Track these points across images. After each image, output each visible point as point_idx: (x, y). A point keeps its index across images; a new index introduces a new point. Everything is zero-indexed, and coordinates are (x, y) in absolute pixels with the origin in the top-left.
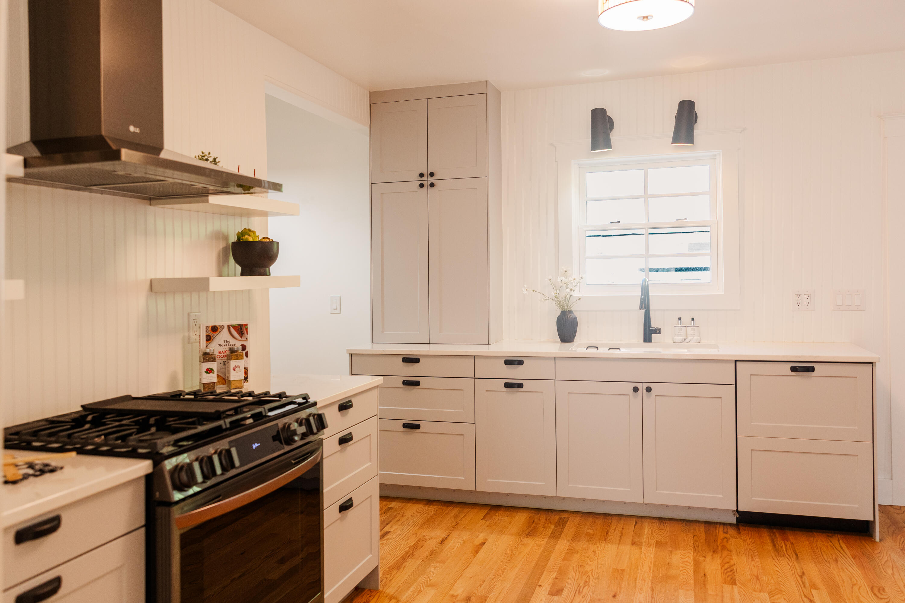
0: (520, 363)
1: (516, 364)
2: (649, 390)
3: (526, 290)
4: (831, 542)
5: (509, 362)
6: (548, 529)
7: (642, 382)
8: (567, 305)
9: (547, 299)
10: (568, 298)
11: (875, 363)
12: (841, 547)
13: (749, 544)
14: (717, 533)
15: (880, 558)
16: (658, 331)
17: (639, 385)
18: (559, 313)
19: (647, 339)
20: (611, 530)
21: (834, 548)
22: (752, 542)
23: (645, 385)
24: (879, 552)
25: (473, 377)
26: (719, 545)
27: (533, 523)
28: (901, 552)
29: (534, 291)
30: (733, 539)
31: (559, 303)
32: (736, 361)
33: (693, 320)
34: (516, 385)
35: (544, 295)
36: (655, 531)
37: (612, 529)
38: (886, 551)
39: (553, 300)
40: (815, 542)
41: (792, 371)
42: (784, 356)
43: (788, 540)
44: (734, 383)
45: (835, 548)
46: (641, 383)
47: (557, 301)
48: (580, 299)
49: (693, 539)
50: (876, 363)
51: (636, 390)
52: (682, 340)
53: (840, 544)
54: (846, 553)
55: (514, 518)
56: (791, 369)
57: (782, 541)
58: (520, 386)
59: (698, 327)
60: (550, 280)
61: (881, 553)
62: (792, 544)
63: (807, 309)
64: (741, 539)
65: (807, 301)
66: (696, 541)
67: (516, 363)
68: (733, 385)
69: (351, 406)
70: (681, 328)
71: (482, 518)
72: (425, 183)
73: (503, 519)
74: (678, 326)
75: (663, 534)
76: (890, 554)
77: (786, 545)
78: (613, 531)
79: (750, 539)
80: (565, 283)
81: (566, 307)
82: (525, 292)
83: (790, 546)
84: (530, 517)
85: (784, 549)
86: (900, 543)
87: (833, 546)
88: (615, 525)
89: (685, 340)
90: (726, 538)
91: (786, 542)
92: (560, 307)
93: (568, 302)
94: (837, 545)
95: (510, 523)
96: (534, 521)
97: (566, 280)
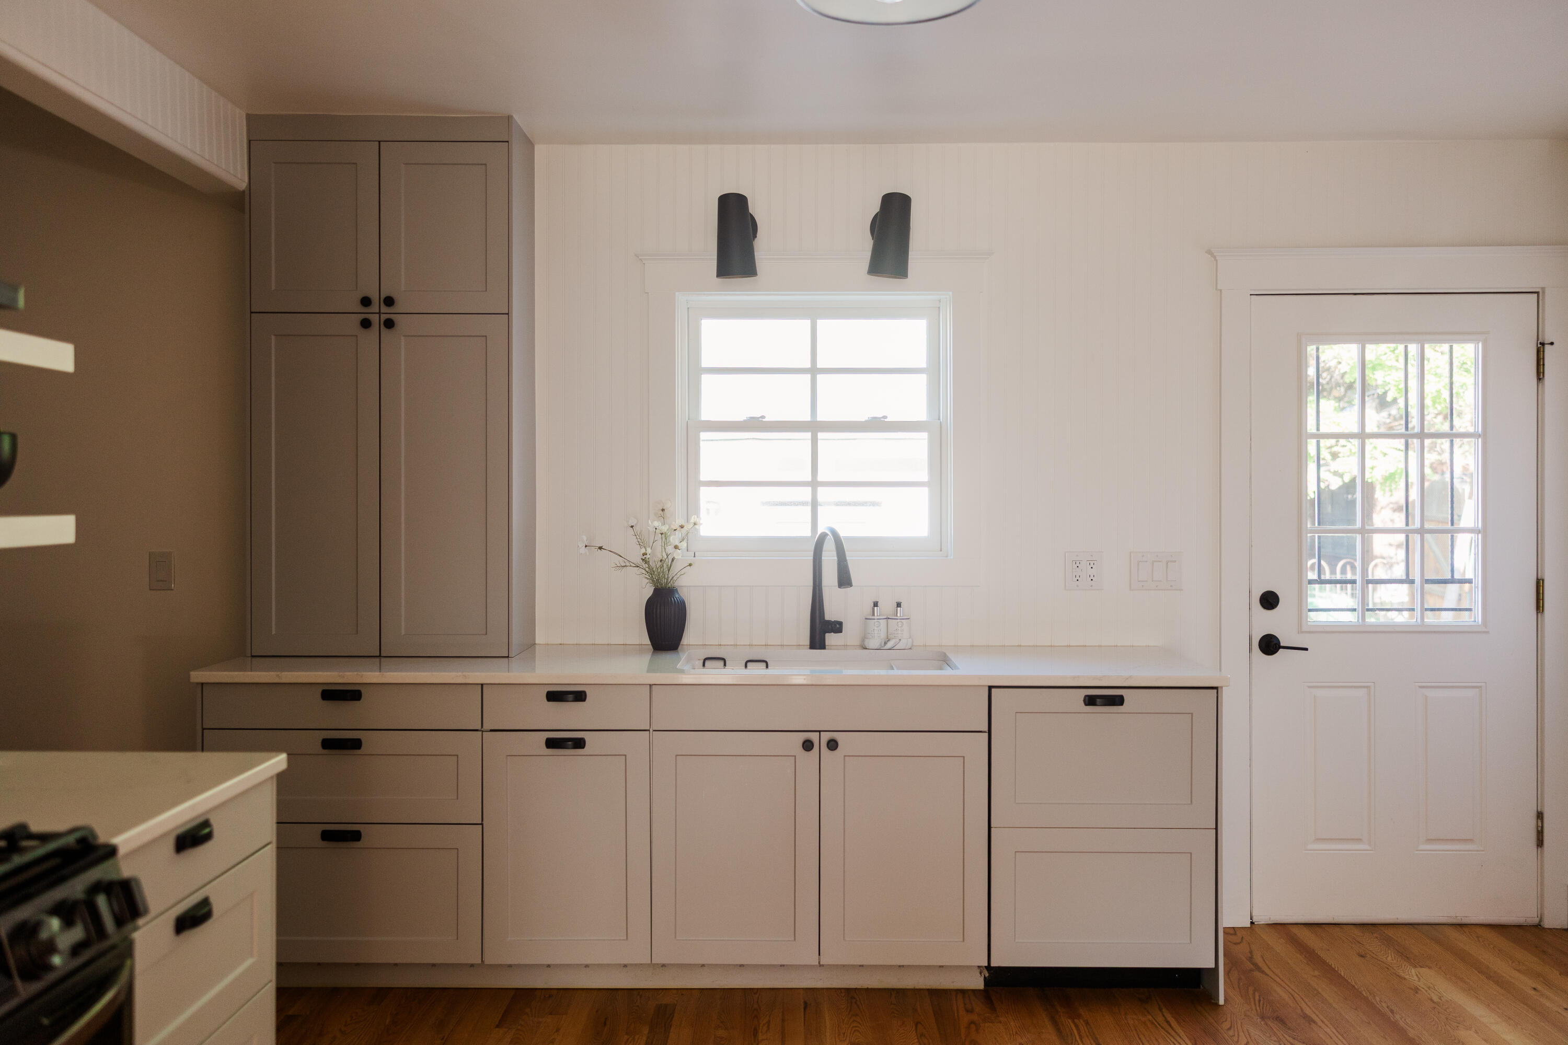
0: (580, 696)
1: (571, 699)
2: (833, 745)
3: (586, 546)
4: (1148, 1012)
5: (555, 696)
6: (637, 1037)
7: (820, 731)
8: (666, 576)
9: (628, 564)
10: (667, 564)
11: (1222, 687)
12: (1168, 1022)
13: (1017, 1033)
14: (956, 1014)
15: (1235, 1039)
16: (837, 627)
17: (814, 737)
18: (649, 591)
19: (817, 642)
20: (761, 1025)
21: (1156, 1026)
22: (1019, 1027)
23: (825, 737)
24: (1229, 1026)
25: (479, 728)
26: (965, 1039)
27: (605, 1024)
28: (1262, 1023)
29: (600, 548)
30: (986, 1024)
31: (651, 572)
32: (990, 688)
33: (900, 607)
34: (570, 743)
35: (621, 556)
36: (843, 1020)
37: (764, 1025)
38: (1239, 1025)
39: (638, 567)
40: (1123, 1017)
41: (1086, 705)
42: (1074, 678)
43: (1079, 1016)
44: (986, 729)
45: (1159, 1024)
46: (818, 733)
47: (647, 569)
48: (690, 565)
49: (916, 1032)
50: (1224, 688)
51: (808, 745)
52: (881, 645)
53: (1164, 1016)
54: (1176, 1033)
55: (564, 1016)
56: (1084, 701)
57: (1069, 1020)
58: (579, 744)
59: (908, 619)
60: (632, 527)
61: (1233, 1027)
62: (1087, 1023)
63: (1092, 586)
64: (1000, 1022)
65: (1091, 572)
66: (922, 1035)
67: (571, 697)
68: (985, 732)
69: (209, 837)
70: (878, 622)
71: (497, 1023)
72: (375, 319)
73: (541, 1020)
74: (873, 617)
75: (860, 1026)
76: (1247, 1030)
77: (1077, 1026)
78: (765, 1028)
79: (1014, 1020)
80: (662, 534)
81: (664, 581)
82: (583, 550)
83: (1085, 1028)
84: (597, 1011)
85: (1078, 1038)
86: (1255, 1004)
87: (1154, 1021)
88: (767, 1013)
89: (885, 643)
90: (972, 1022)
91: (1076, 1021)
92: (653, 581)
93: (669, 571)
94: (1160, 1019)
95: (558, 1030)
96: (606, 1019)
97: (664, 529)
